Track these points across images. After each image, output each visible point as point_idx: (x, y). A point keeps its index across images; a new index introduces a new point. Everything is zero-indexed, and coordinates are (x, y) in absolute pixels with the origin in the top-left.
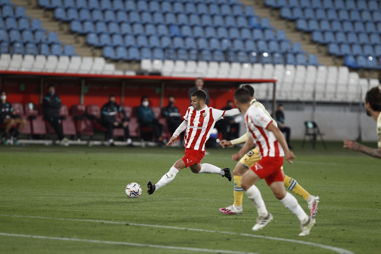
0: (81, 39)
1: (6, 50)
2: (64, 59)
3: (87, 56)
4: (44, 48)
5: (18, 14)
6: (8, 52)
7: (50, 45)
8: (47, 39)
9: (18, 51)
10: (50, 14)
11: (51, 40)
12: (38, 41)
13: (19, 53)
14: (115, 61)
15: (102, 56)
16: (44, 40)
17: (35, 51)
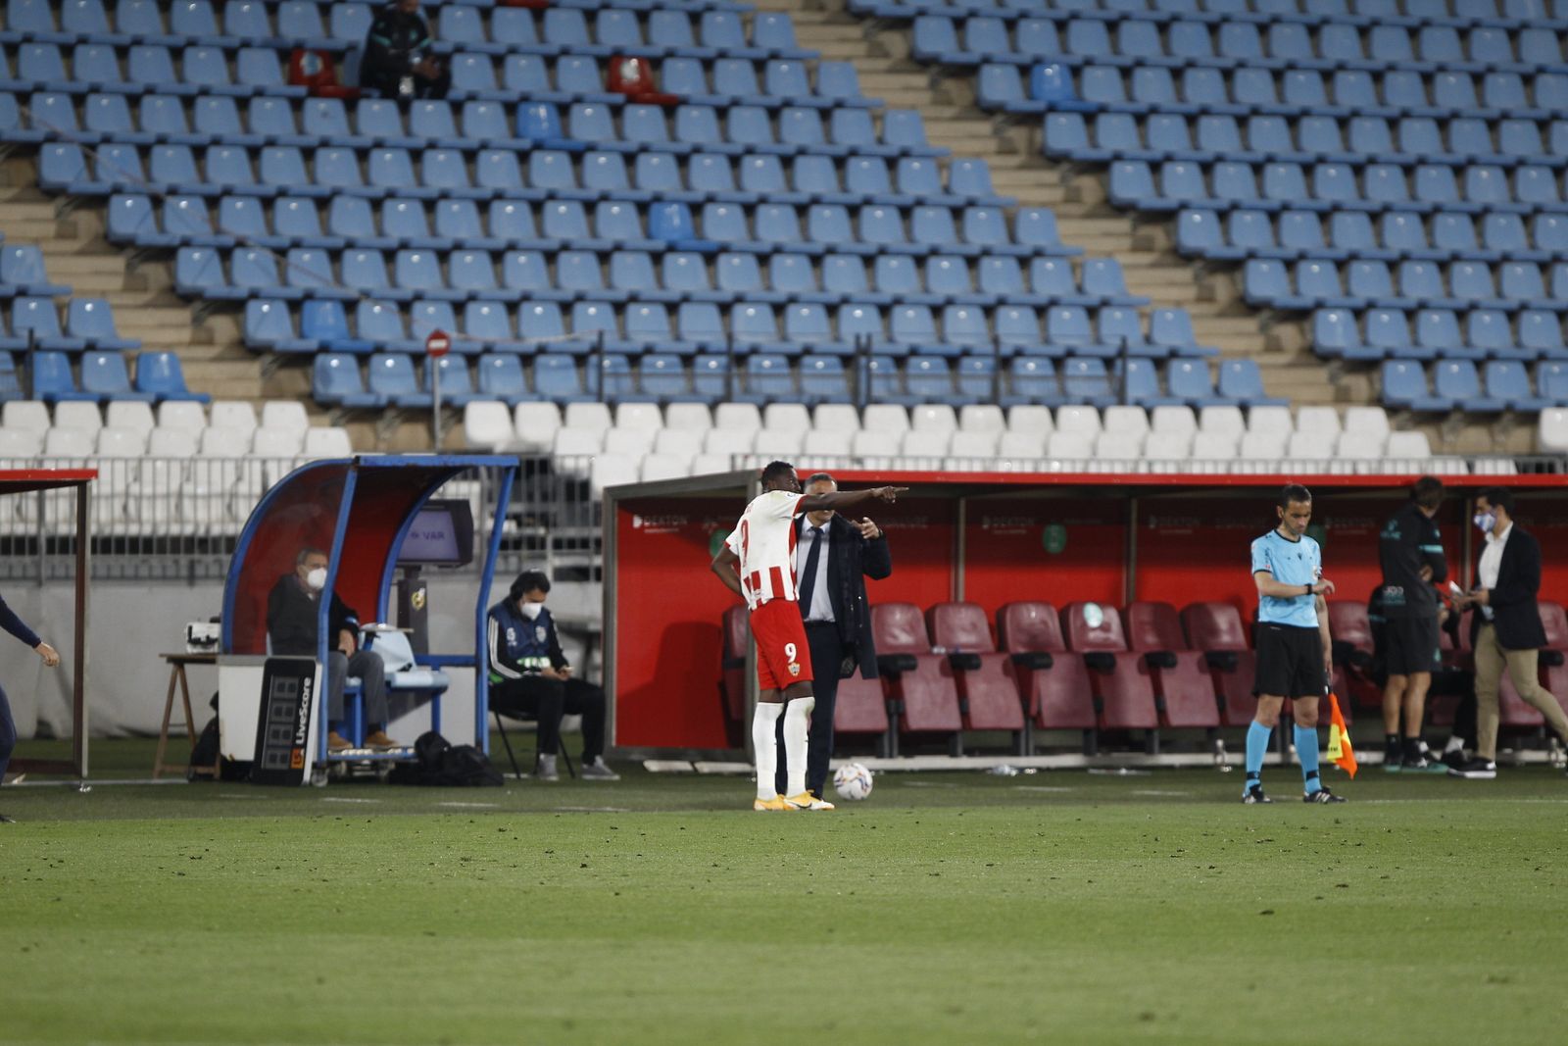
0: (1287, 333)
1: (983, 388)
2: (1222, 418)
3: (1314, 403)
4: (1139, 375)
5: (1028, 241)
6: (992, 400)
7: (1160, 363)
8: (1148, 339)
9: (1032, 389)
10: (1157, 234)
11: (1164, 342)
12: (1111, 347)
13: (1035, 402)
14: (1430, 418)
15: (1378, 401)
16: (1135, 344)
17: (1101, 389)
